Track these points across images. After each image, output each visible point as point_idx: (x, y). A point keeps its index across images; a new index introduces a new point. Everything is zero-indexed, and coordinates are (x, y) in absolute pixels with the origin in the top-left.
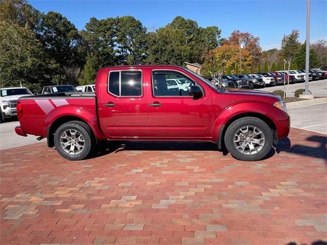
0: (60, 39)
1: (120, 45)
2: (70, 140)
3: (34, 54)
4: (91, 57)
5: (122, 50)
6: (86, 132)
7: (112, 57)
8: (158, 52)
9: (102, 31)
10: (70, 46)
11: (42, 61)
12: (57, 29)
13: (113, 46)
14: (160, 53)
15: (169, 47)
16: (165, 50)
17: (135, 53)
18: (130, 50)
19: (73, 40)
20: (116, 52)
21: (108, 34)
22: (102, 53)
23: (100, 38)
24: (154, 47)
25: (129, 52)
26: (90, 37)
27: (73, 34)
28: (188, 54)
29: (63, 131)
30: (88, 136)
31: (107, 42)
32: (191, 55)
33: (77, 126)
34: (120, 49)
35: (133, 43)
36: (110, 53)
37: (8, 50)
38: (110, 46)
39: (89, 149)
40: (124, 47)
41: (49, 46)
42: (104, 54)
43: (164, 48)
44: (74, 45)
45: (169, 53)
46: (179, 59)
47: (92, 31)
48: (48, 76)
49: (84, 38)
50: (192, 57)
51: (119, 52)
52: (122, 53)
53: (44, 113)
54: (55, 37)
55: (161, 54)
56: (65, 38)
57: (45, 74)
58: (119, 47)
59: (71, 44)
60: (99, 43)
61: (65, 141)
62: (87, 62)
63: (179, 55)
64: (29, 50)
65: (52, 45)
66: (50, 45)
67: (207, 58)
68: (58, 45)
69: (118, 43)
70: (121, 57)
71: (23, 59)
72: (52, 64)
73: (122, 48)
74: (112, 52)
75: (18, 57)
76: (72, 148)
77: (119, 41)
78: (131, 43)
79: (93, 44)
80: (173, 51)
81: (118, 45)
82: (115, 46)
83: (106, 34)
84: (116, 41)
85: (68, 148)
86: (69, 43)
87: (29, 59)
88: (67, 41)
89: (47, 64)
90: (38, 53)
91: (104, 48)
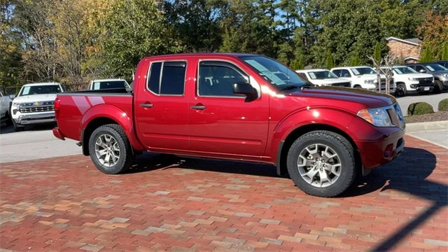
0: (197, 8)
1: (285, 14)
2: (106, 147)
3: (155, 32)
4: (230, 34)
5: (288, 21)
6: (121, 139)
7: (271, 32)
8: (337, 22)
10: (210, 18)
11: (163, 42)
13: (274, 14)
14: (340, 24)
15: (357, 14)
16: (349, 19)
17: (308, 25)
18: (301, 21)
19: (214, 8)
20: (277, 24)
22: (255, 26)
23: (254, 4)
24: (331, 15)
25: (298, 24)
26: (239, 3)
28: (402, 22)
29: (97, 135)
30: (123, 144)
31: (264, 10)
32: (408, 24)
33: (112, 131)
34: (283, 20)
35: (305, 9)
36: (267, 26)
37: (122, 27)
38: (270, 15)
39: (125, 160)
40: (291, 16)
41: (181, 19)
42: (258, 29)
43: (348, 15)
44: (216, 16)
45: (356, 24)
46: (373, 32)
49: (230, 5)
50: (410, 28)
51: (281, 23)
52: (286, 25)
53: (80, 112)
54: (190, 6)
55: (342, 26)
56: (203, 6)
58: (284, 16)
59: (212, 14)
60: (251, 11)
61: (101, 148)
62: (225, 43)
63: (373, 26)
64: (147, 27)
65: (186, 17)
66: (183, 18)
67: (430, 29)
68: (193, 17)
69: (282, 9)
70: (286, 32)
71: (139, 40)
72: (177, 46)
73: (288, 17)
74: (270, 25)
75: (133, 37)
76: (107, 158)
77: (284, 7)
78: (303, 10)
79: (243, 13)
80: (364, 19)
81: (282, 13)
82: (277, 14)
84: (278, 6)
85: (103, 157)
86: (208, 15)
87: (147, 40)
88: (206, 11)
89: (170, 46)
90: (160, 31)
91: (260, 19)
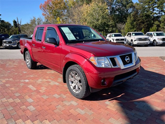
1: (158, 10)
5: (159, 13)
7: (151, 17)
9: (148, 2)
11: (106, 21)
12: (122, 4)
13: (154, 10)
19: (130, 8)
21: (151, 3)
22: (145, 15)
23: (146, 6)
27: (130, 6)
30: (30, 59)
31: (150, 8)
33: (28, 53)
36: (150, 14)
38: (152, 10)
39: (31, 65)
40: (161, 11)
41: (117, 13)
47: (142, 2)
48: (107, 28)
49: (136, 7)
54: (121, 8)
57: (106, 27)
59: (129, 11)
60: (144, 9)
62: (128, 21)
65: (119, 12)
68: (121, 12)
70: (158, 17)
71: (98, 20)
72: (110, 22)
74: (152, 14)
77: (158, 7)
79: (141, 10)
83: (150, 4)
86: (127, 11)
88: (127, 9)
89: (108, 22)
91: (147, 12)
